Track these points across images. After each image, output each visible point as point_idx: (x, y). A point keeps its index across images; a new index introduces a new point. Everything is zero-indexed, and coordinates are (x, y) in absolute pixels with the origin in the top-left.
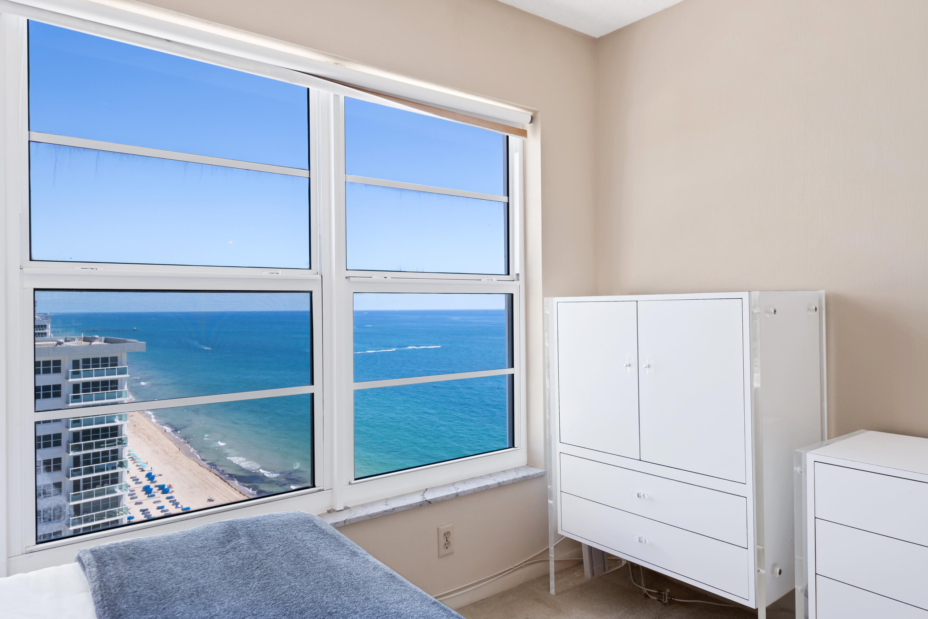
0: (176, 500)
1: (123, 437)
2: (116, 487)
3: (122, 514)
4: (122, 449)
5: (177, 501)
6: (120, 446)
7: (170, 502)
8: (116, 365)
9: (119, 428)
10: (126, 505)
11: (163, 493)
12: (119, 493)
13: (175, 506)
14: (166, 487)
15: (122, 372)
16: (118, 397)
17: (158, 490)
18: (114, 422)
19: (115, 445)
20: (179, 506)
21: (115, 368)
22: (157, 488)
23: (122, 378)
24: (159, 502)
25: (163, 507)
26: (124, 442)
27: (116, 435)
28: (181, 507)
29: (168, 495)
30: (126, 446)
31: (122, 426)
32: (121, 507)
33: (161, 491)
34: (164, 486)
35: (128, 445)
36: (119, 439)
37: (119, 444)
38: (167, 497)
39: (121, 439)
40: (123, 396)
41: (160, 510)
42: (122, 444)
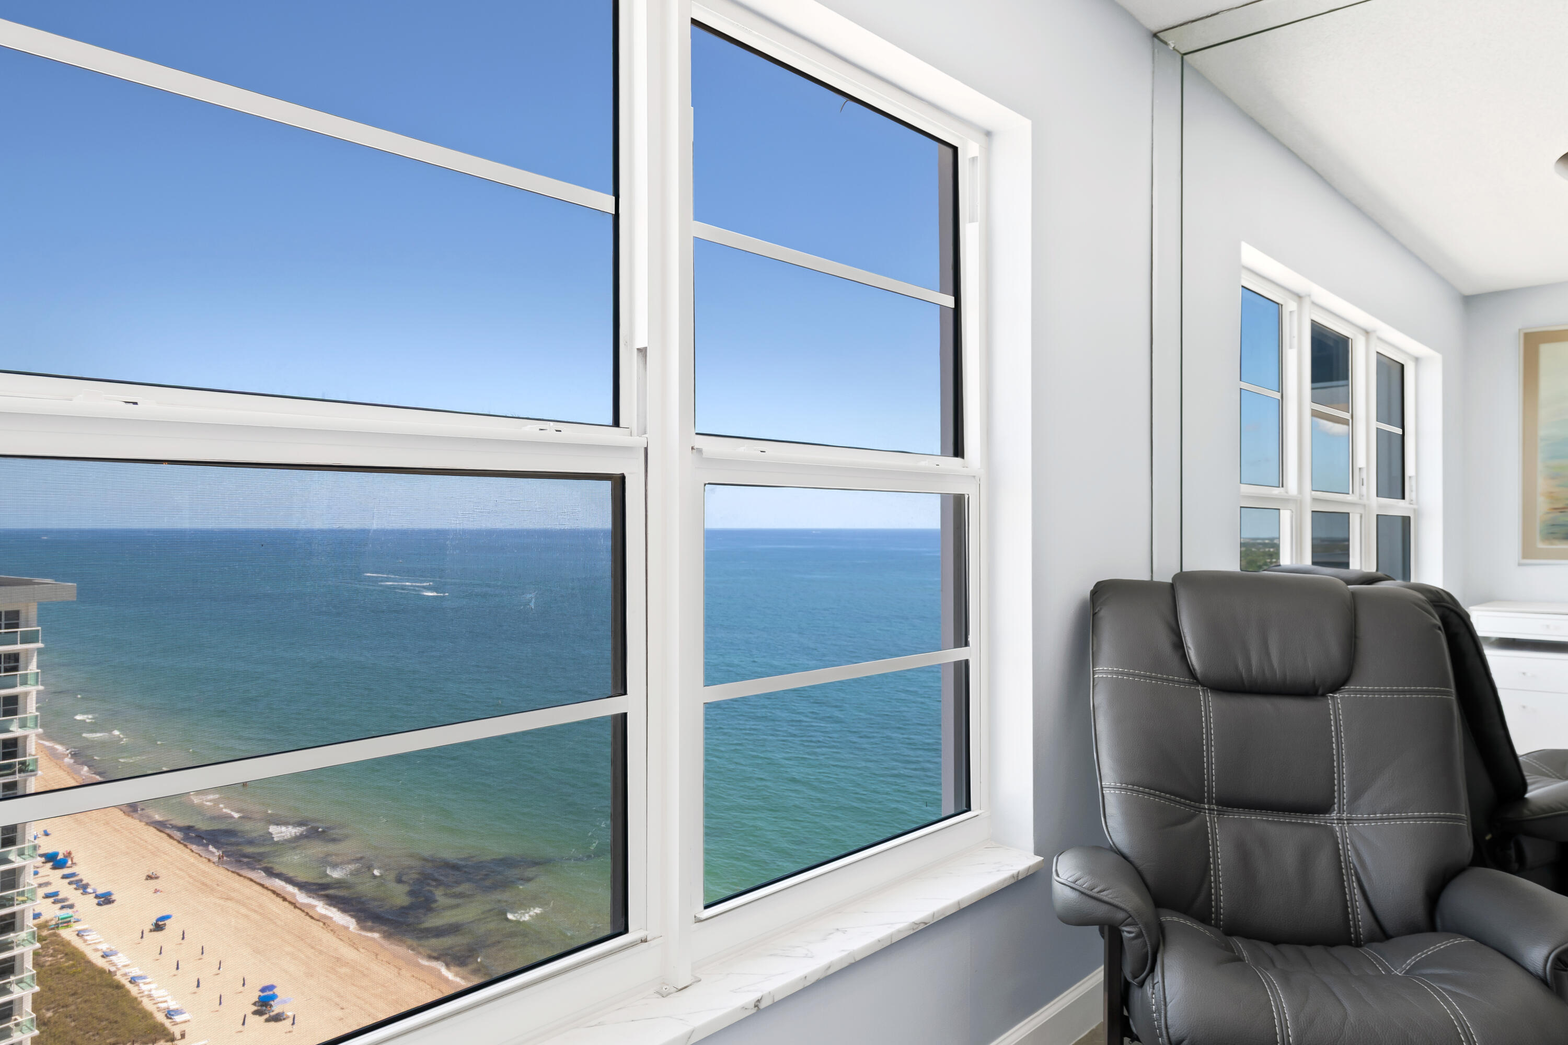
0: (81, 880)
1: (27, 758)
2: (12, 852)
3: (24, 902)
4: (25, 781)
5: (84, 882)
6: (22, 775)
7: (70, 883)
8: (17, 626)
9: (20, 743)
10: (32, 885)
11: (55, 867)
12: (17, 862)
13: (81, 891)
14: (60, 856)
15: (29, 638)
16: (22, 684)
17: (43, 863)
18: (8, 731)
19: (14, 773)
20: (89, 890)
21: (17, 632)
22: (43, 859)
23: (27, 650)
24: (47, 884)
25: (55, 894)
26: (31, 768)
27: (13, 755)
28: (94, 893)
29: (66, 871)
30: (35, 775)
31: (26, 737)
32: (21, 890)
33: (50, 865)
34: (56, 854)
35: (40, 773)
36: (20, 763)
37: (21, 771)
38: (64, 875)
39: (23, 763)
40: (29, 683)
41: (52, 900)
42: (27, 771)
